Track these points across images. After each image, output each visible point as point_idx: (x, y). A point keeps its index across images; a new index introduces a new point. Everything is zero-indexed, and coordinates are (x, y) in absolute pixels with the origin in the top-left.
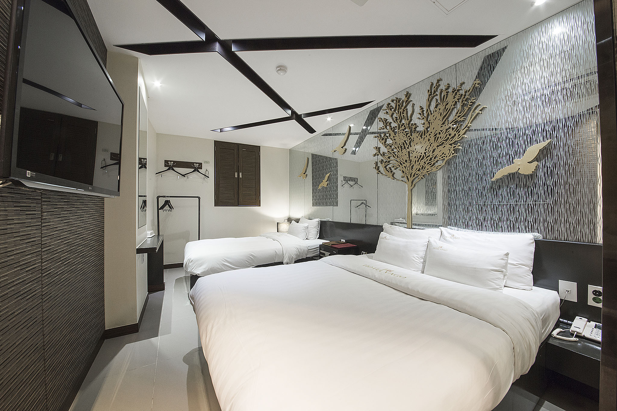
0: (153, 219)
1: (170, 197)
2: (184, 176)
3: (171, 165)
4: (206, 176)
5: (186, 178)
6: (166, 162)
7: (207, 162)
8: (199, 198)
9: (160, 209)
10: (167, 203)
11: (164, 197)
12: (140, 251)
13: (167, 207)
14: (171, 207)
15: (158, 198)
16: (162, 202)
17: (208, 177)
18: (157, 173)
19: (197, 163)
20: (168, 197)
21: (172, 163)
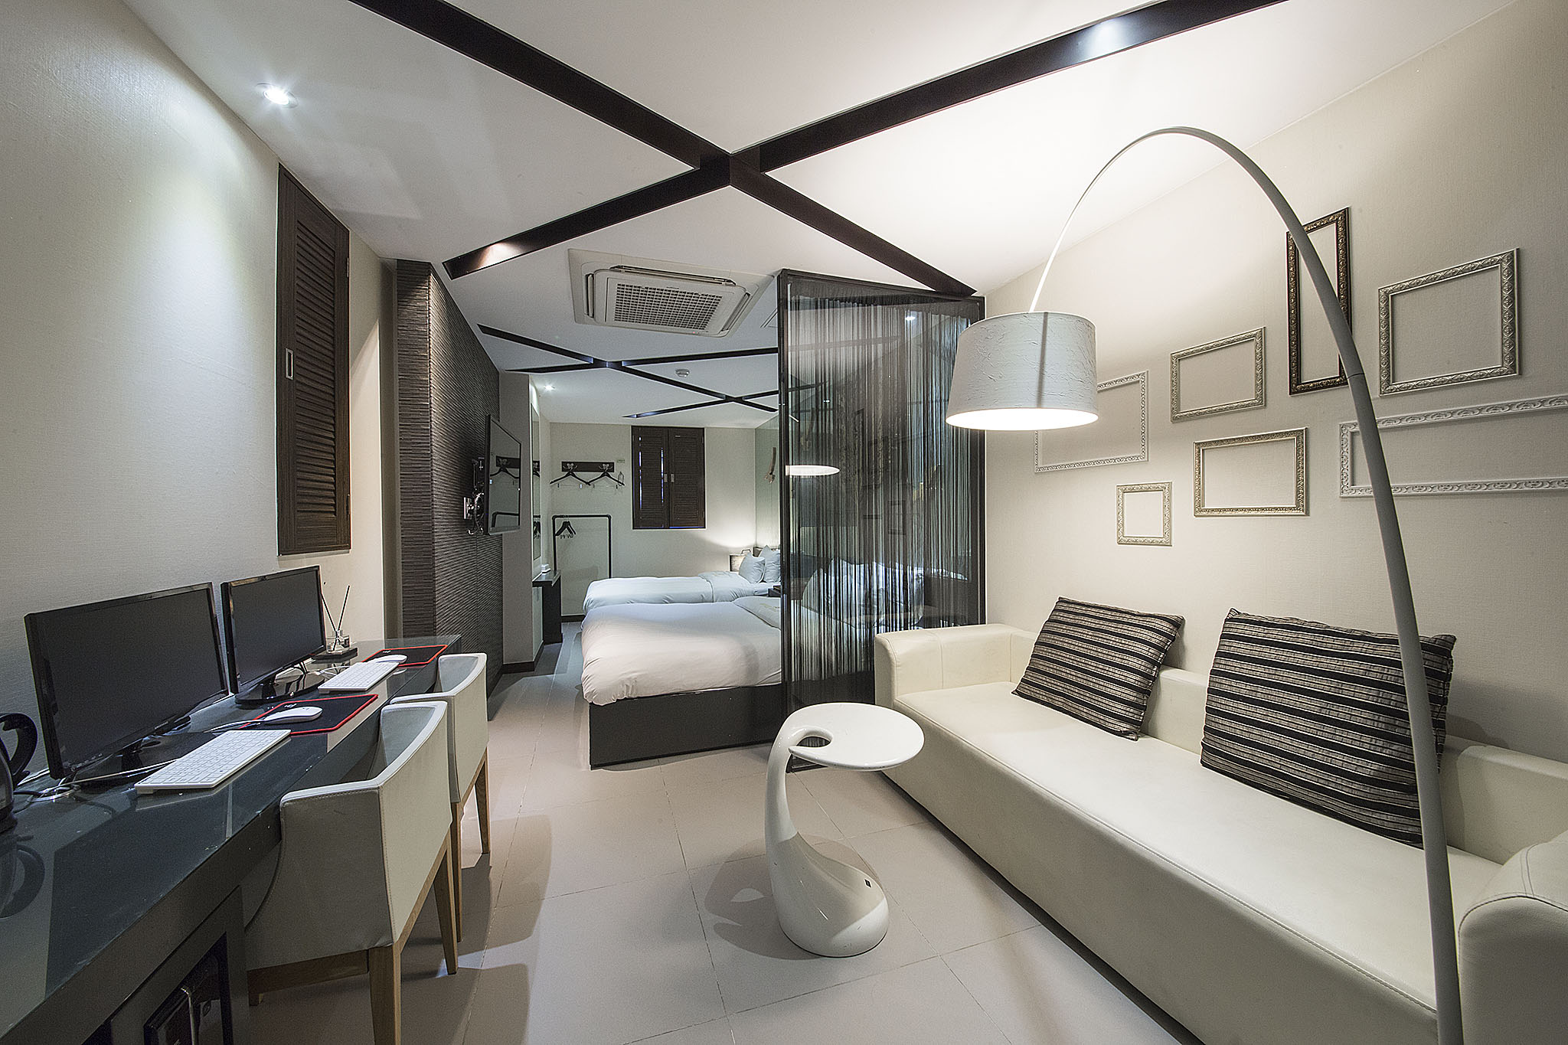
0: (548, 549)
1: (570, 516)
2: (588, 483)
3: (571, 469)
4: (621, 483)
5: (592, 486)
6: (564, 464)
7: (620, 461)
8: (609, 517)
9: (557, 535)
10: (566, 525)
11: (562, 516)
12: (536, 584)
13: (566, 532)
14: (572, 531)
15: (554, 518)
16: (559, 524)
17: (623, 484)
18: (552, 482)
19: (606, 463)
20: (567, 516)
21: (572, 464)
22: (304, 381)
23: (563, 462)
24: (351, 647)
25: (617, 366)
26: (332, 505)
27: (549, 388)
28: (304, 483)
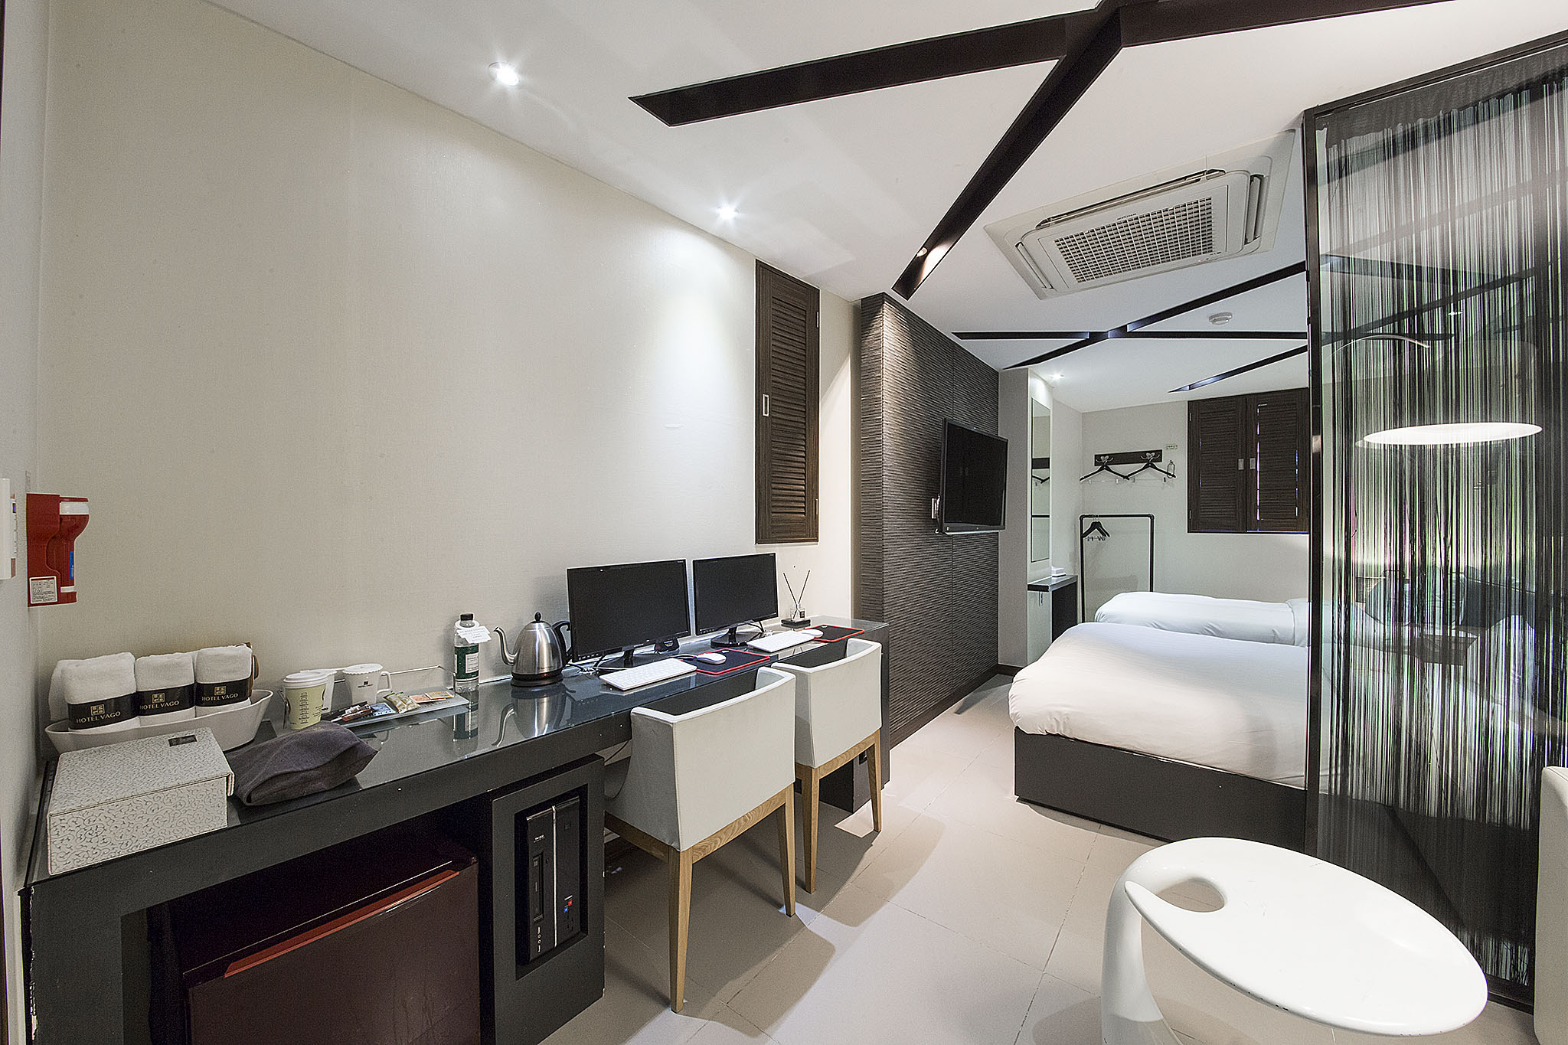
0: (1074, 552)
1: (1100, 516)
2: (1126, 478)
3: (1104, 462)
4: (1170, 474)
5: (1131, 481)
6: (1097, 457)
7: (1172, 447)
8: (1152, 517)
9: (1085, 535)
10: (1096, 526)
11: (1091, 516)
12: (1037, 588)
13: (1096, 533)
14: (1104, 533)
15: (1082, 518)
16: (1087, 524)
17: (1173, 476)
18: (1082, 479)
19: (1150, 452)
20: (1097, 516)
21: (1107, 457)
22: (778, 415)
23: (1096, 456)
24: (807, 618)
25: (1122, 332)
26: (803, 507)
27: (1056, 377)
28: (778, 492)
